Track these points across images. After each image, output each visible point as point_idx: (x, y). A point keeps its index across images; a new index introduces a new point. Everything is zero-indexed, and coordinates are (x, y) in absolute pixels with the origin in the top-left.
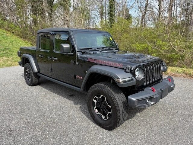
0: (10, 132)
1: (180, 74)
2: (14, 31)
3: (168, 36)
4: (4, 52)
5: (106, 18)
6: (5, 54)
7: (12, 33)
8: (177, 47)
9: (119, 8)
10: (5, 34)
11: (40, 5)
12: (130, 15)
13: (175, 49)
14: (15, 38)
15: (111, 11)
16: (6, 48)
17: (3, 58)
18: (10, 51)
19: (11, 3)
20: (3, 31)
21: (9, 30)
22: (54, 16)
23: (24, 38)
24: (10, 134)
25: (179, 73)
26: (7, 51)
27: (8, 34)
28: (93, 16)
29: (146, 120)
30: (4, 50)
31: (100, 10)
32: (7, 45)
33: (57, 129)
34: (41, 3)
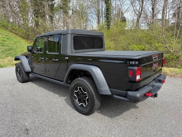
0: (26, 131)
1: (178, 75)
2: (17, 32)
3: (164, 38)
4: (9, 52)
5: (103, 20)
6: (10, 53)
7: (15, 34)
8: (173, 48)
9: (114, 11)
10: (9, 35)
11: (42, 8)
12: (124, 18)
13: (171, 50)
14: (19, 39)
15: (107, 14)
16: (11, 48)
17: (8, 57)
18: (14, 51)
19: (14, 6)
20: (7, 32)
21: (12, 32)
22: (54, 19)
23: (26, 39)
24: (27, 133)
25: (177, 73)
26: (12, 51)
27: (12, 35)
28: (90, 18)
29: (154, 120)
30: (9, 50)
31: (97, 12)
32: (12, 45)
33: (71, 129)
34: (43, 6)
